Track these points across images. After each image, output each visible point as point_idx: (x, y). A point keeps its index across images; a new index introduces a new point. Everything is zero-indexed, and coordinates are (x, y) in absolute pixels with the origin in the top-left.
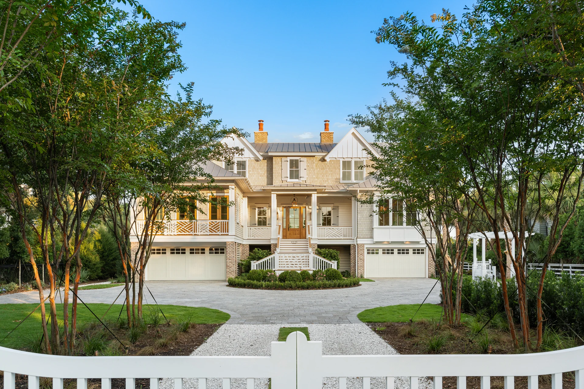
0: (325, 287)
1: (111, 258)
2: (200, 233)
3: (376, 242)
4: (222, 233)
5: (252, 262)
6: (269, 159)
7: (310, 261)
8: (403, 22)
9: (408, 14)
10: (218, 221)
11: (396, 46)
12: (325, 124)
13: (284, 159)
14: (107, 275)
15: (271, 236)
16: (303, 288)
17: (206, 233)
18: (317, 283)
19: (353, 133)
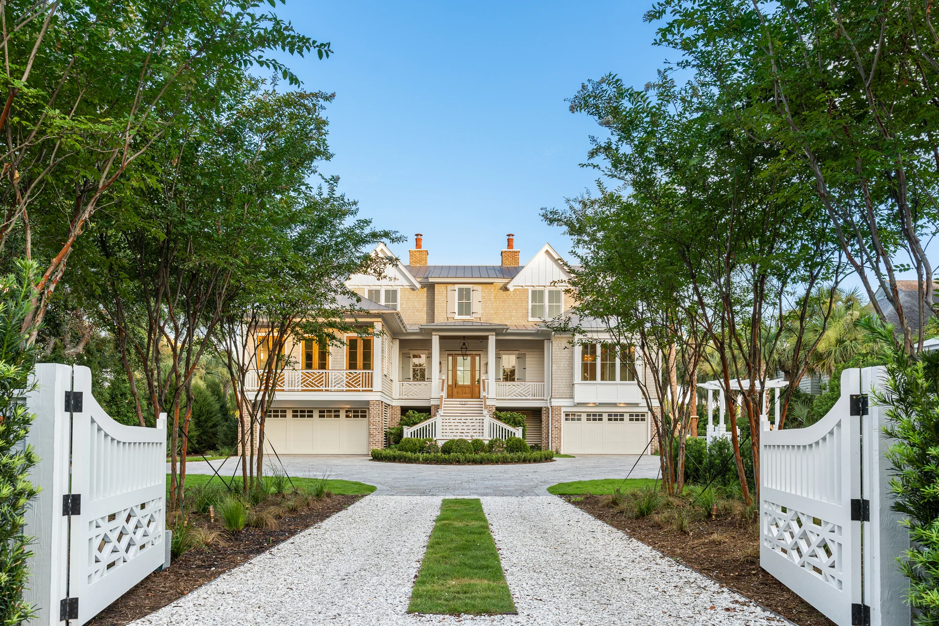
0: (505, 461)
1: (210, 424)
2: (333, 389)
3: (578, 404)
4: (364, 389)
5: (405, 428)
6: (430, 287)
7: (484, 428)
8: (605, 86)
9: (610, 75)
10: (358, 372)
11: (597, 117)
12: (508, 240)
13: (450, 287)
14: (204, 447)
15: (431, 394)
16: (474, 462)
17: (342, 388)
18: (494, 456)
19: (547, 252)
